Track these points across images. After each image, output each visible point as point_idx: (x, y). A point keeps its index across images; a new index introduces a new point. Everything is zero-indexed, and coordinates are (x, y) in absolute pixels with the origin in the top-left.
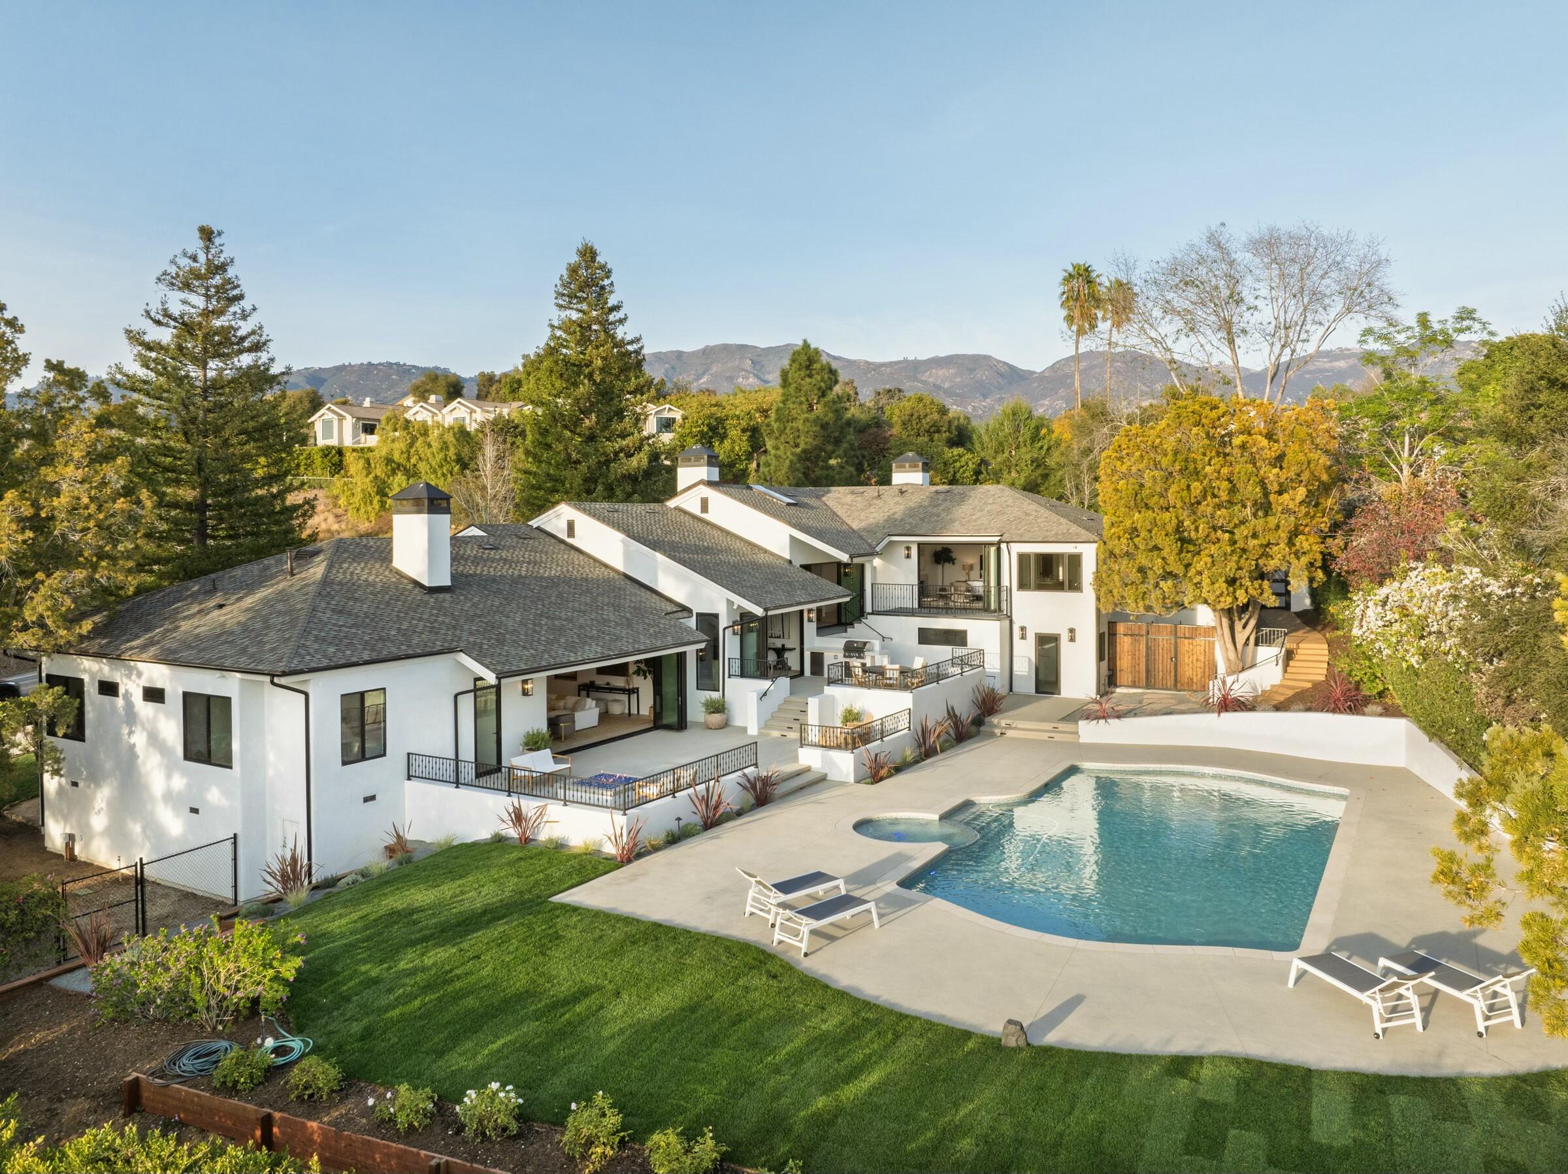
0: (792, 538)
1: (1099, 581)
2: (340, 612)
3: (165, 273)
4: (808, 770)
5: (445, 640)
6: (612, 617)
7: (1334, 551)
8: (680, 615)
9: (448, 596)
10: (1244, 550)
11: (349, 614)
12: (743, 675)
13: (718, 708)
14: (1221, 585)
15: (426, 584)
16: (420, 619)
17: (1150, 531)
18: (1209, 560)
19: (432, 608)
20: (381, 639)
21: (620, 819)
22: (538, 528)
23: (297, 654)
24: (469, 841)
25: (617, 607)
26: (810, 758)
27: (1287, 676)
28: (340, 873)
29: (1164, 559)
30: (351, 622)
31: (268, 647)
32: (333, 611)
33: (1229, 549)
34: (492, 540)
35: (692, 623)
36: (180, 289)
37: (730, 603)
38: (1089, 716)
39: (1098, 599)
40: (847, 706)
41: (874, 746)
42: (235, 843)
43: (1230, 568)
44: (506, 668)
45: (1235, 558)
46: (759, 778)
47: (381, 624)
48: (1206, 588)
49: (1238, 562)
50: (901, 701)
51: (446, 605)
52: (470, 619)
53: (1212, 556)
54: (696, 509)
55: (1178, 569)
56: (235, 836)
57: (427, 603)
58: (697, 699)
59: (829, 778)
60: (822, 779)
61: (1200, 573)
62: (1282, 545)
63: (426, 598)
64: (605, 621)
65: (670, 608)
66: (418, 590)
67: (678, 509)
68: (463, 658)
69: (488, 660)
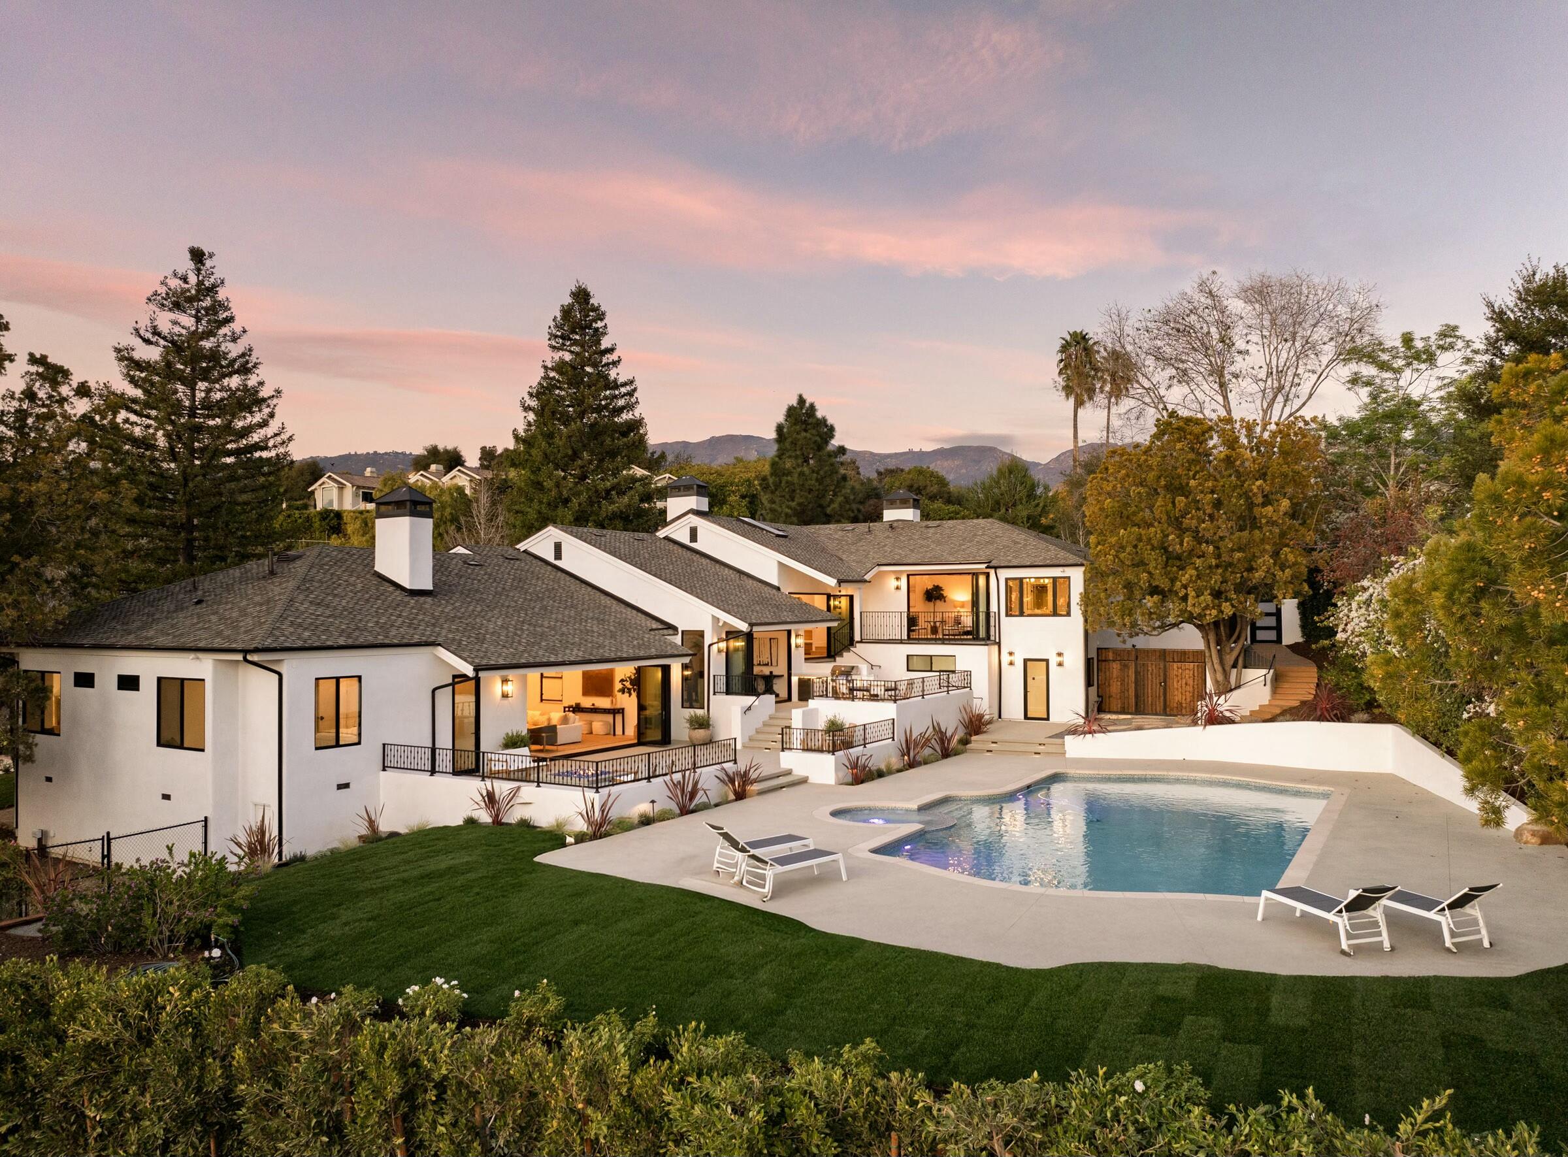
0: (780, 563)
1: (1087, 600)
2: (319, 604)
3: (156, 294)
4: (789, 773)
5: (423, 635)
6: (595, 629)
7: (1321, 564)
8: (665, 632)
9: (429, 600)
10: (1230, 564)
11: (328, 606)
12: (728, 693)
13: (702, 723)
14: (1207, 598)
15: (408, 587)
16: (400, 616)
17: (1135, 547)
18: (1194, 572)
19: (412, 608)
20: (358, 629)
21: (591, 794)
22: (525, 551)
23: (271, 635)
24: (441, 825)
25: (601, 621)
26: (795, 761)
27: (1278, 696)
29: (1149, 573)
30: (328, 612)
31: (242, 630)
32: (311, 603)
33: (1214, 562)
34: (478, 557)
35: (678, 639)
36: (170, 310)
37: (716, 620)
38: (1074, 731)
39: (1086, 621)
40: (831, 717)
41: (855, 752)
42: (206, 826)
43: (1215, 580)
44: (484, 662)
45: (1220, 571)
46: (738, 773)
47: (359, 617)
48: (1190, 601)
49: (1222, 575)
50: (887, 710)
51: (427, 606)
52: (450, 620)
53: (1196, 569)
54: (685, 539)
55: (1164, 584)
56: (206, 818)
57: (405, 603)
58: (680, 716)
59: (811, 780)
60: (804, 781)
61: (1185, 587)
62: (1267, 557)
63: (405, 598)
64: (589, 632)
65: (655, 625)
66: (398, 592)
67: (667, 538)
68: (442, 653)
69: (465, 654)
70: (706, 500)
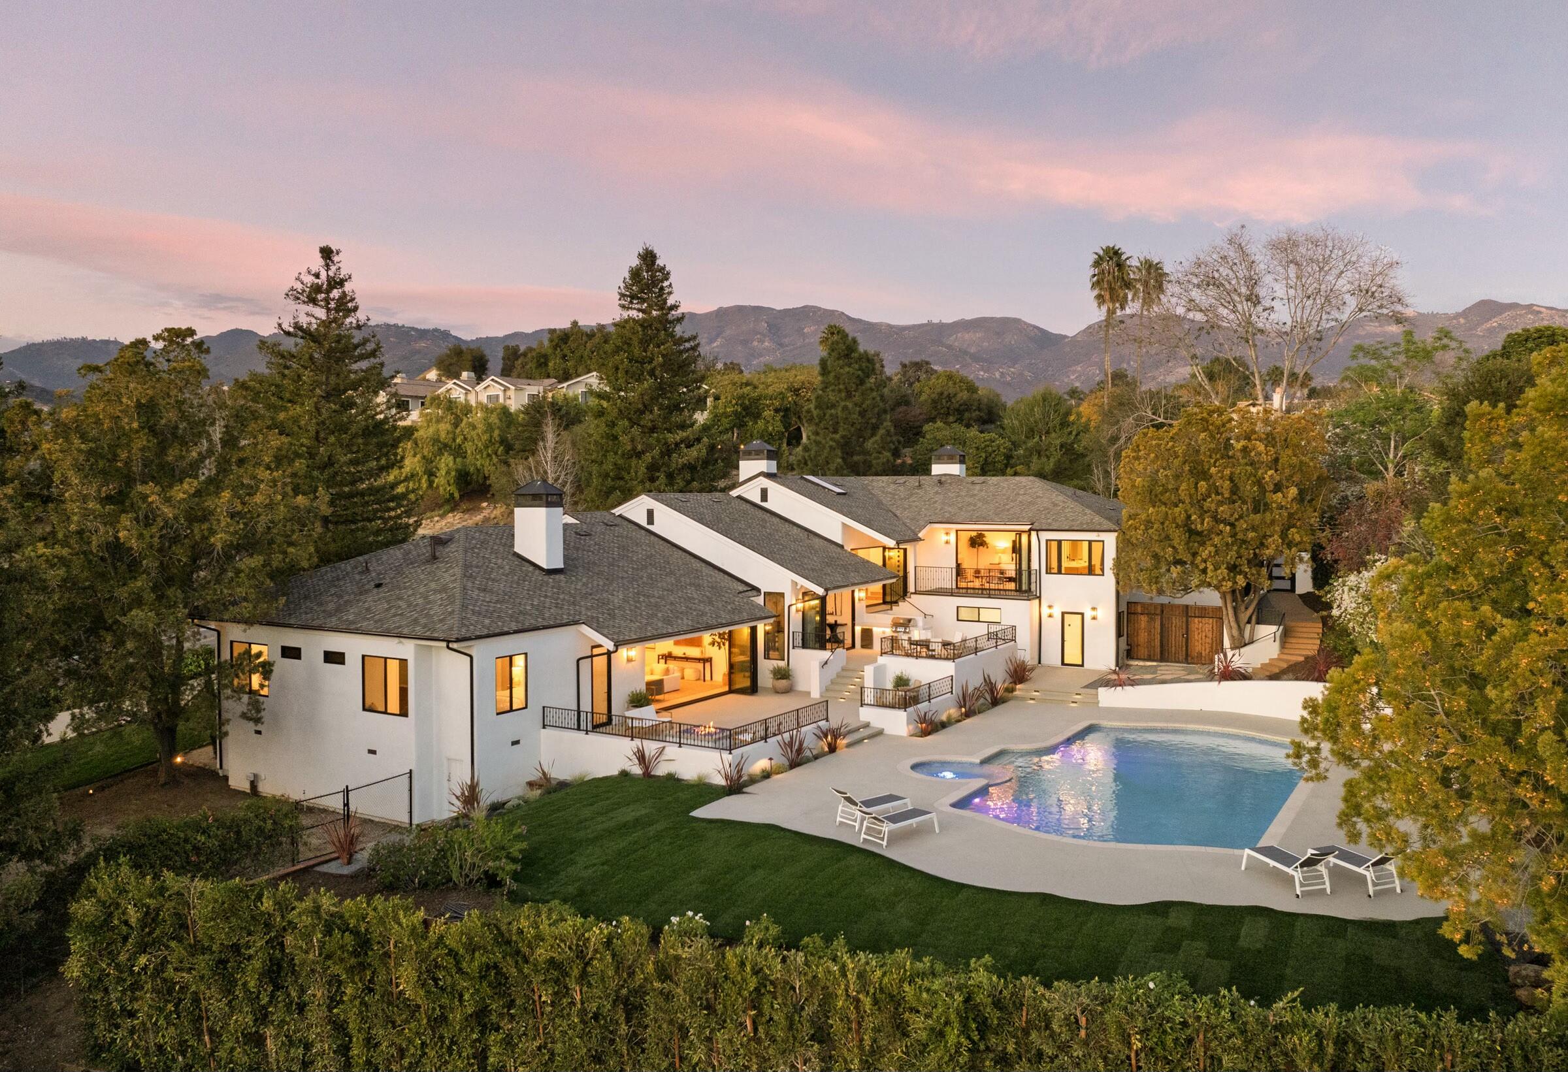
0: (844, 525)
1: (1119, 565)
2: (485, 590)
3: (292, 289)
4: (867, 725)
5: (569, 614)
6: (695, 596)
7: (1324, 542)
8: (750, 593)
9: (562, 577)
10: (1244, 542)
11: (491, 591)
12: (804, 646)
13: (783, 674)
14: (1223, 571)
15: (545, 567)
16: (546, 596)
17: (1163, 523)
18: (1212, 549)
19: (553, 587)
20: (521, 612)
21: (727, 757)
22: (620, 516)
23: (463, 625)
24: (601, 776)
25: (698, 587)
26: (872, 716)
27: (1286, 651)
28: (505, 798)
29: (1174, 547)
30: (494, 598)
31: (436, 618)
32: (479, 589)
33: (1230, 540)
34: (585, 526)
35: (760, 600)
36: (304, 302)
37: (795, 584)
38: (1107, 683)
39: (1118, 583)
40: (898, 673)
41: (923, 707)
42: (410, 777)
43: (1231, 556)
44: (621, 638)
45: (1235, 548)
46: (829, 730)
47: (518, 600)
48: (1210, 574)
49: (1238, 552)
50: (946, 668)
51: (562, 584)
52: (585, 596)
53: (1216, 546)
54: (757, 499)
55: (1187, 557)
56: (411, 771)
57: (548, 583)
58: (766, 667)
59: (886, 732)
60: (880, 733)
61: (1205, 562)
62: (1276, 537)
63: (546, 578)
64: (691, 599)
65: (742, 588)
66: (537, 572)
67: (739, 497)
68: (585, 629)
69: (606, 631)
70: (774, 463)
